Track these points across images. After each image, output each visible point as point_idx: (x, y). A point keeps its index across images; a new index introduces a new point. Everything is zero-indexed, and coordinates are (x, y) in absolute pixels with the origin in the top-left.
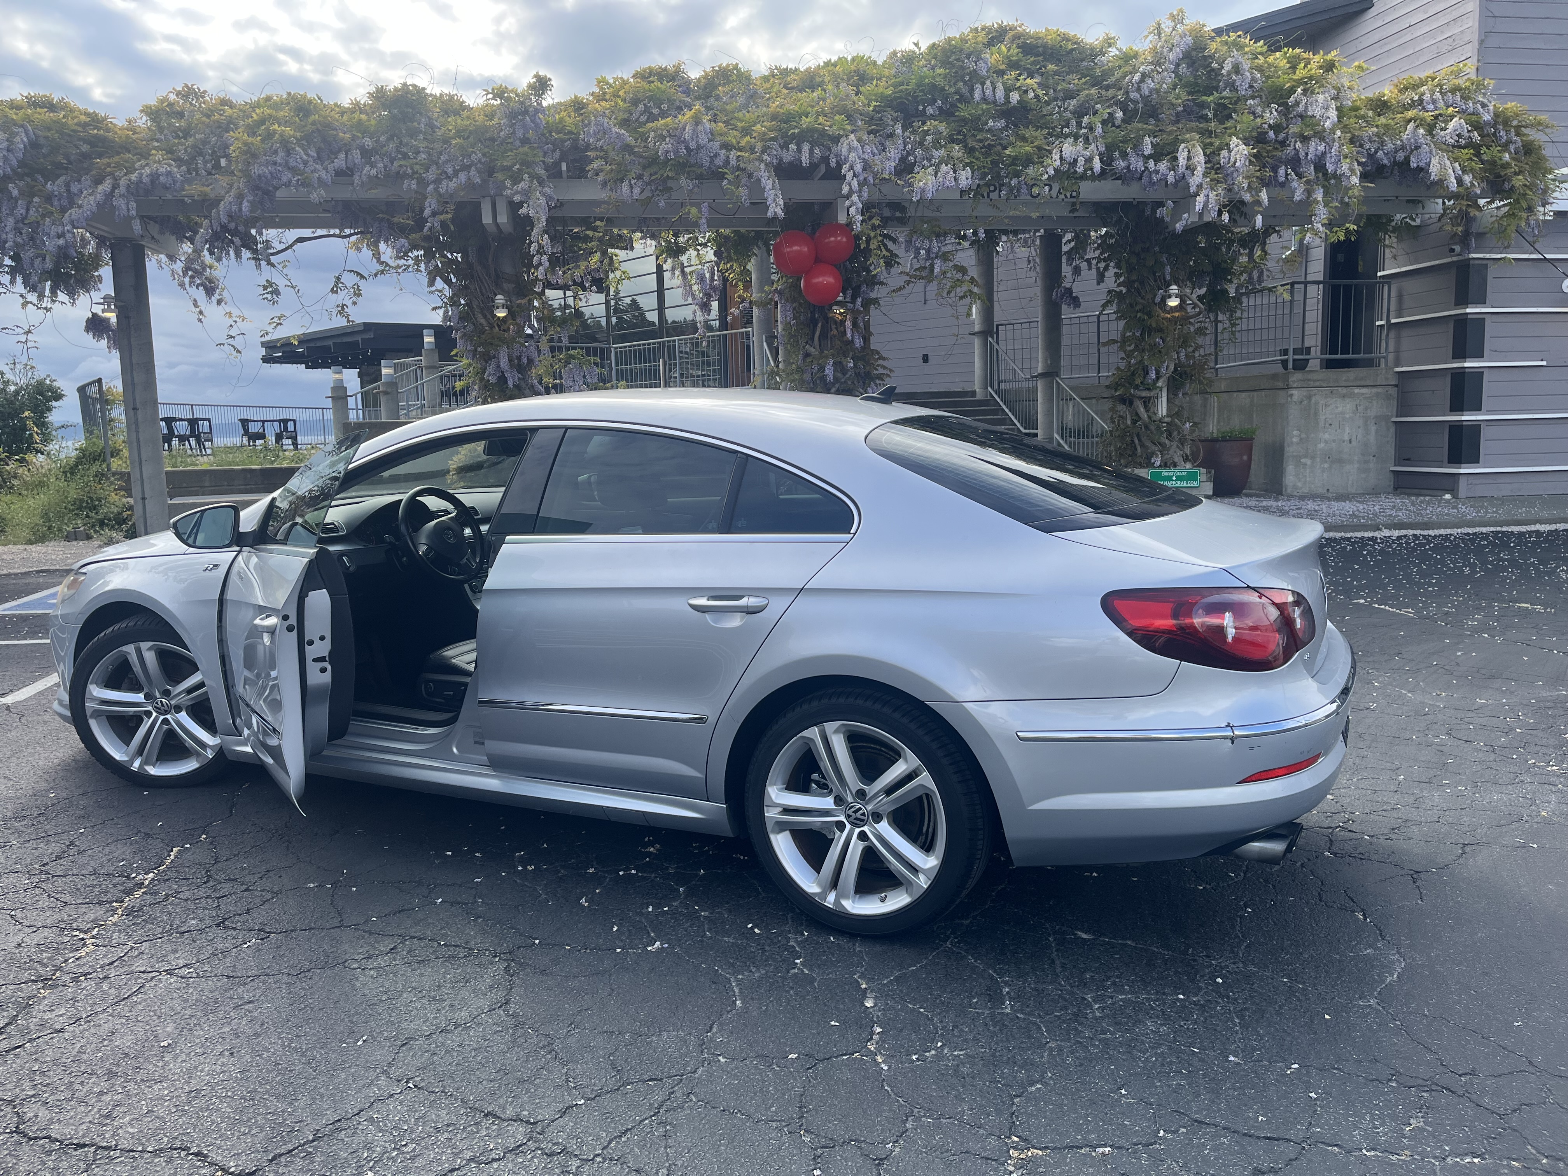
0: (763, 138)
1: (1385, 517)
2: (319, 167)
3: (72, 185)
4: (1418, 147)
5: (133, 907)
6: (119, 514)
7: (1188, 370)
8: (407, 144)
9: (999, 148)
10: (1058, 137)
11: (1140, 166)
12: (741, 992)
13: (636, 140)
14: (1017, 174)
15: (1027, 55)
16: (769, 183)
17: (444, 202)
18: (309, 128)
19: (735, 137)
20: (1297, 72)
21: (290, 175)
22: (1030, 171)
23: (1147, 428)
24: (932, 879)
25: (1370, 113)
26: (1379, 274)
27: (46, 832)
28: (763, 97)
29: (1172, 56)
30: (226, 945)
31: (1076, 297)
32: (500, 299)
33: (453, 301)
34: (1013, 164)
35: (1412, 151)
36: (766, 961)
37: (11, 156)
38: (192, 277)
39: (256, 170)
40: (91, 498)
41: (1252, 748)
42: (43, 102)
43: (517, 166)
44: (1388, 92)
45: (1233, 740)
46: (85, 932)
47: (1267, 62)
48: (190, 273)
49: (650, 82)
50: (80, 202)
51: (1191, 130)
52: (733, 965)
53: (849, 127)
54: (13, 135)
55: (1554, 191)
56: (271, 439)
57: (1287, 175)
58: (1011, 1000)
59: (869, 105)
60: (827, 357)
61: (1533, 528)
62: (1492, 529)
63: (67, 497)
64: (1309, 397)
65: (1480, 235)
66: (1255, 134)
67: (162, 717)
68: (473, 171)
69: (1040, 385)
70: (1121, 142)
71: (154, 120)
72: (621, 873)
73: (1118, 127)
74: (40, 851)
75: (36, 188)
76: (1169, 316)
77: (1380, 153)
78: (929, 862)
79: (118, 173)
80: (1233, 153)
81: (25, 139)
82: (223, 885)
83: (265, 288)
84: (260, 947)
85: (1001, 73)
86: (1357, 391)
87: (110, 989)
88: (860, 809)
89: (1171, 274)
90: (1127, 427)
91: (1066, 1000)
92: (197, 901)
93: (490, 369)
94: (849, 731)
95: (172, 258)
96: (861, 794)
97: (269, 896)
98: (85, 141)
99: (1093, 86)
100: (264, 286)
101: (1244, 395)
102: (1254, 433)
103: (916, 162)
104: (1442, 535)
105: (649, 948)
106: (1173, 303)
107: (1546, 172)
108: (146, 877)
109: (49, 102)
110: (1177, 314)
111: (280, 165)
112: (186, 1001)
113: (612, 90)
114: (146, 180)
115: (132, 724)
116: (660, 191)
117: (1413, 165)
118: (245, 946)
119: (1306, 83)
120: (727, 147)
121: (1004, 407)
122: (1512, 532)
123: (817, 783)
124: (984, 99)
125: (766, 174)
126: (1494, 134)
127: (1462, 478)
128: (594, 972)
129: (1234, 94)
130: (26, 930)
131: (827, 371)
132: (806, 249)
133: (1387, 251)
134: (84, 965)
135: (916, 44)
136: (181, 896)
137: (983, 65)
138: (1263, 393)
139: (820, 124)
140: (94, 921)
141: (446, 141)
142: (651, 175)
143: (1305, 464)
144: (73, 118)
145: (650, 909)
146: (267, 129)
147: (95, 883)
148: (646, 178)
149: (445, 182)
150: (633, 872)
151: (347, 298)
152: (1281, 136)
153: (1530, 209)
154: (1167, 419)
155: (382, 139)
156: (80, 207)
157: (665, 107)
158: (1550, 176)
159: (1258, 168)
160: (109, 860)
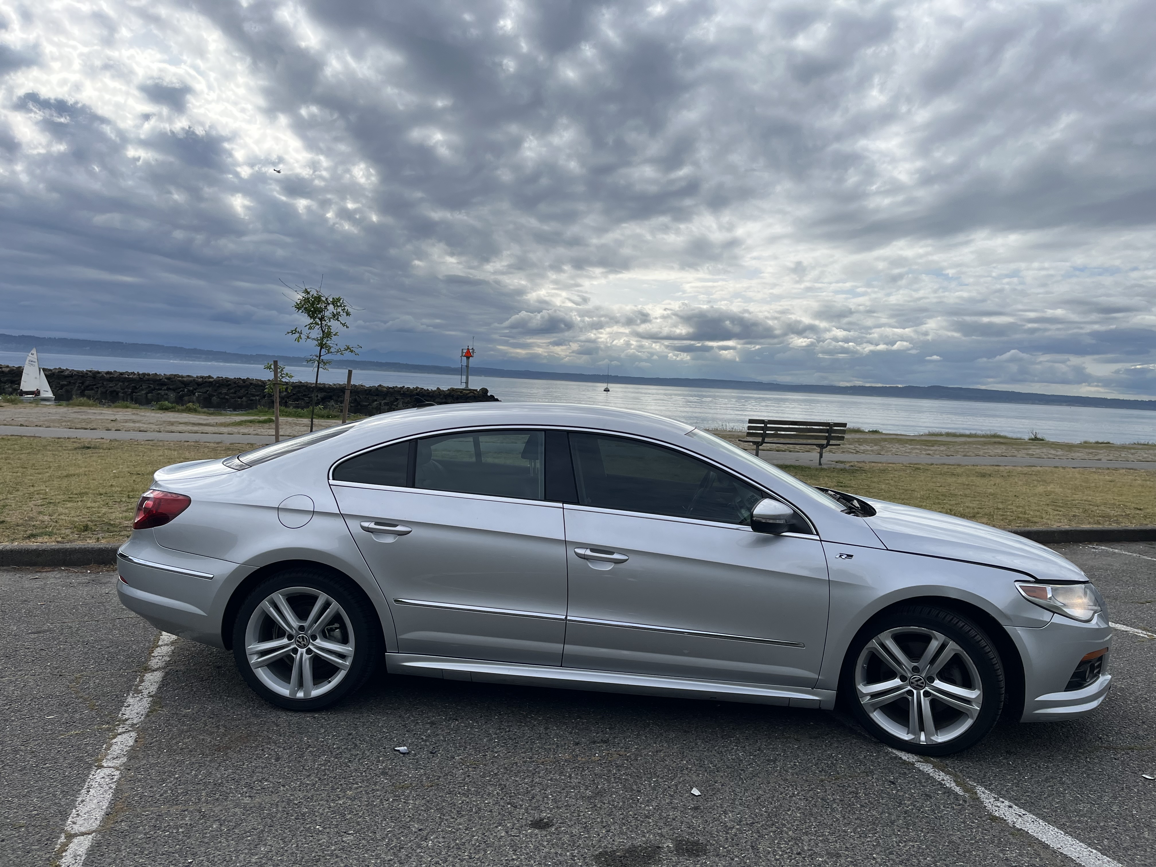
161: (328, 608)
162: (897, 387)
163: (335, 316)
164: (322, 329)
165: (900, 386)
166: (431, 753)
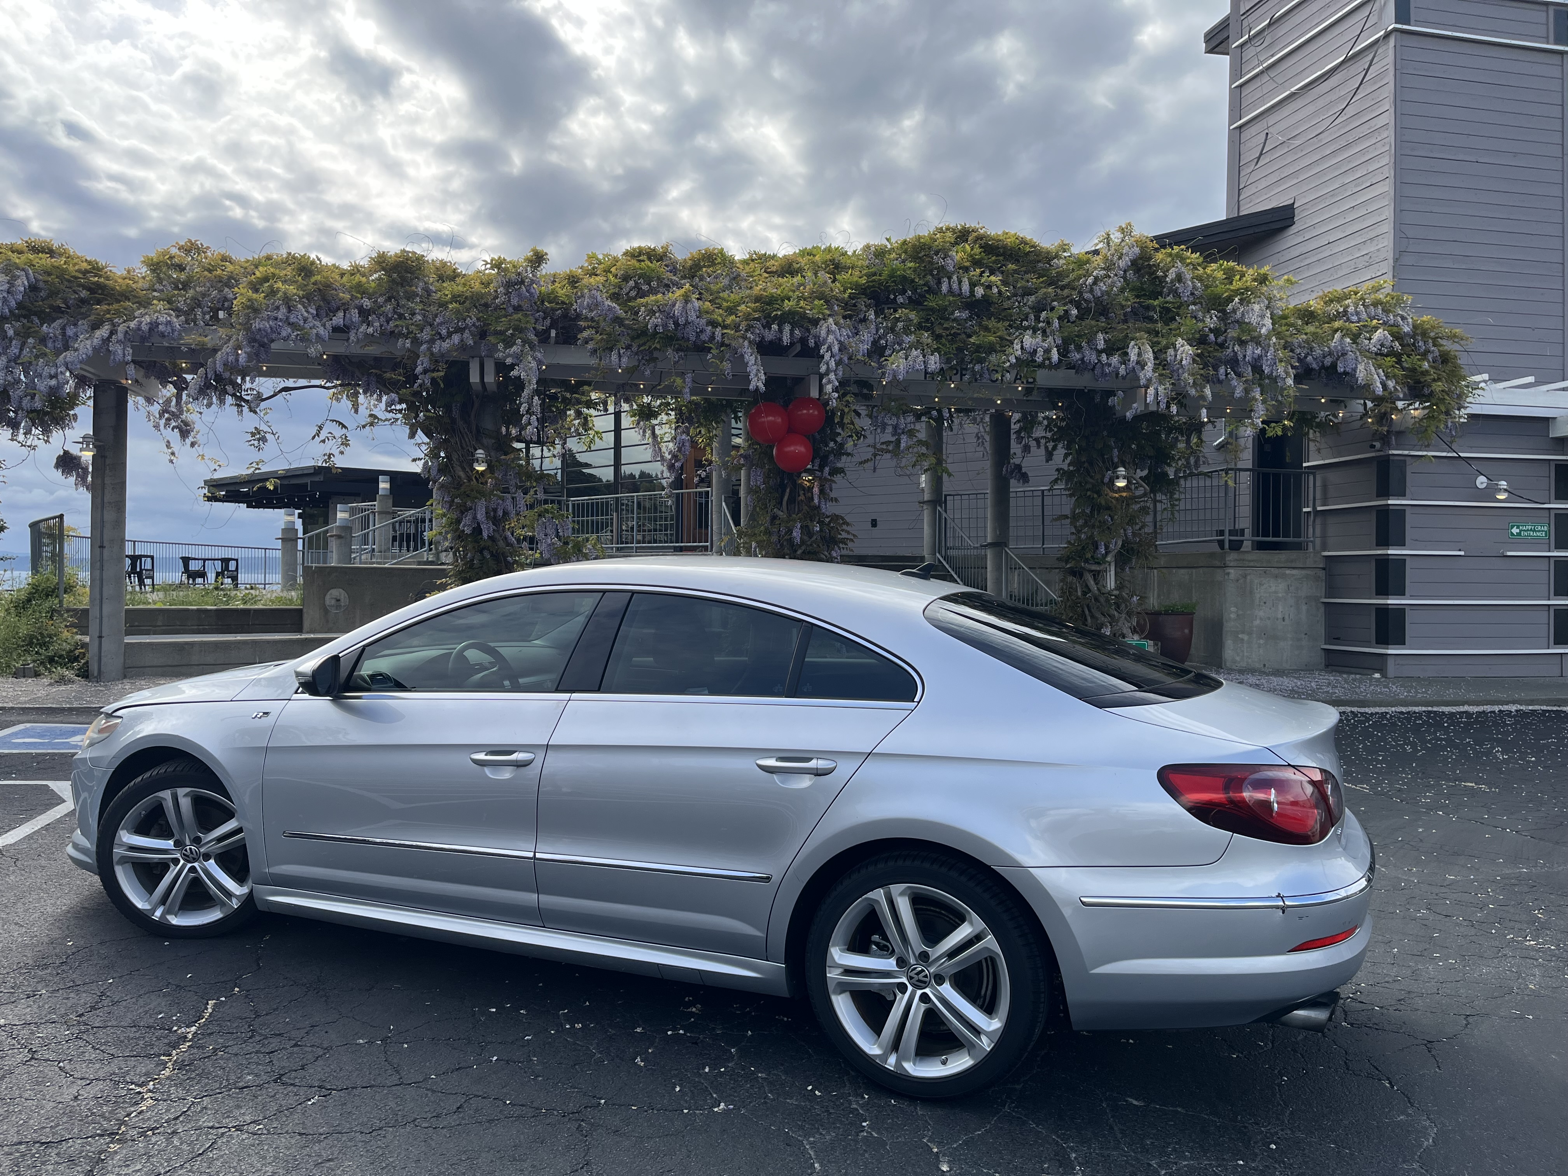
0: (747, 317)
1: (1323, 693)
2: (318, 323)
3: (68, 328)
4: (1344, 354)
5: (183, 1061)
6: (71, 651)
7: (1135, 547)
8: (404, 306)
9: (964, 336)
10: (1017, 329)
11: (1094, 358)
12: (817, 1156)
13: (626, 312)
14: (981, 361)
15: (989, 254)
16: (751, 359)
17: (435, 360)
18: (311, 287)
19: (721, 315)
20: (1234, 283)
21: (289, 330)
22: (993, 358)
23: (1096, 599)
24: (995, 1041)
25: (1300, 322)
26: (1305, 465)
27: (74, 982)
28: (746, 280)
29: (1122, 264)
30: (289, 1101)
31: (1025, 473)
32: (480, 453)
33: (433, 454)
34: (977, 351)
35: (1339, 357)
36: (834, 1123)
37: (10, 298)
38: (168, 419)
39: (256, 324)
40: (41, 634)
41: (1300, 918)
42: (42, 247)
43: (511, 331)
44: (1315, 304)
45: (1283, 909)
46: (140, 1086)
47: (1206, 273)
48: (166, 415)
49: (640, 261)
50: (76, 345)
51: (1140, 330)
52: (801, 1128)
53: (827, 312)
54: (14, 278)
55: (1467, 397)
56: (211, 576)
57: (1227, 374)
58: (1080, 1165)
59: (845, 291)
60: (795, 521)
61: (1462, 709)
62: (1424, 709)
63: (17, 633)
64: (1245, 576)
65: (1399, 433)
66: (1197, 336)
67: (189, 865)
68: (467, 334)
69: (989, 553)
70: (1077, 336)
71: (153, 271)
72: (669, 1033)
73: (1073, 323)
74: (72, 1001)
75: (33, 330)
76: (1117, 495)
77: (1309, 358)
78: (993, 1025)
79: (117, 320)
80: (1179, 352)
81: (26, 283)
82: (271, 1040)
83: (253, 434)
84: (325, 1104)
85: (966, 269)
86: (1288, 572)
87: (181, 1144)
88: (923, 971)
89: (1118, 457)
90: (1078, 598)
91: (1133, 1166)
92: (248, 1056)
93: (467, 520)
94: (914, 893)
95: (149, 400)
96: (924, 957)
97: (320, 1052)
98: (84, 287)
99: (1050, 285)
100: (252, 433)
101: (1182, 571)
102: (1194, 608)
103: (887, 345)
104: (1378, 713)
105: (716, 1110)
106: (1121, 483)
107: (1460, 379)
108: (188, 1030)
109: (48, 248)
110: (1124, 494)
111: (281, 320)
112: (264, 1158)
113: (602, 266)
114: (145, 327)
115: (157, 872)
116: (647, 360)
117: (1340, 369)
118: (310, 1103)
119: (1243, 294)
120: (713, 324)
121: (953, 573)
122: (1443, 712)
123: (877, 944)
124: (950, 290)
125: (750, 350)
126: (1414, 344)
127: (1390, 659)
128: (666, 1133)
129: (1178, 299)
130: (79, 1082)
131: (795, 534)
132: (779, 420)
133: (1312, 444)
134: (149, 1119)
135: (888, 240)
136: (230, 1050)
137: (950, 261)
138: (1201, 570)
139: (801, 308)
140: (147, 1074)
141: (443, 305)
142: (639, 346)
143: (1243, 639)
144: (75, 265)
145: (707, 1070)
146: (271, 287)
147: (137, 1035)
148: (635, 348)
149: (438, 342)
150: (681, 1032)
151: (335, 447)
152: (1221, 339)
153: (1447, 413)
154: (1116, 592)
155: (381, 300)
156: (76, 350)
157: (654, 284)
158: (1463, 383)
159: (1201, 366)
160: (146, 1012)
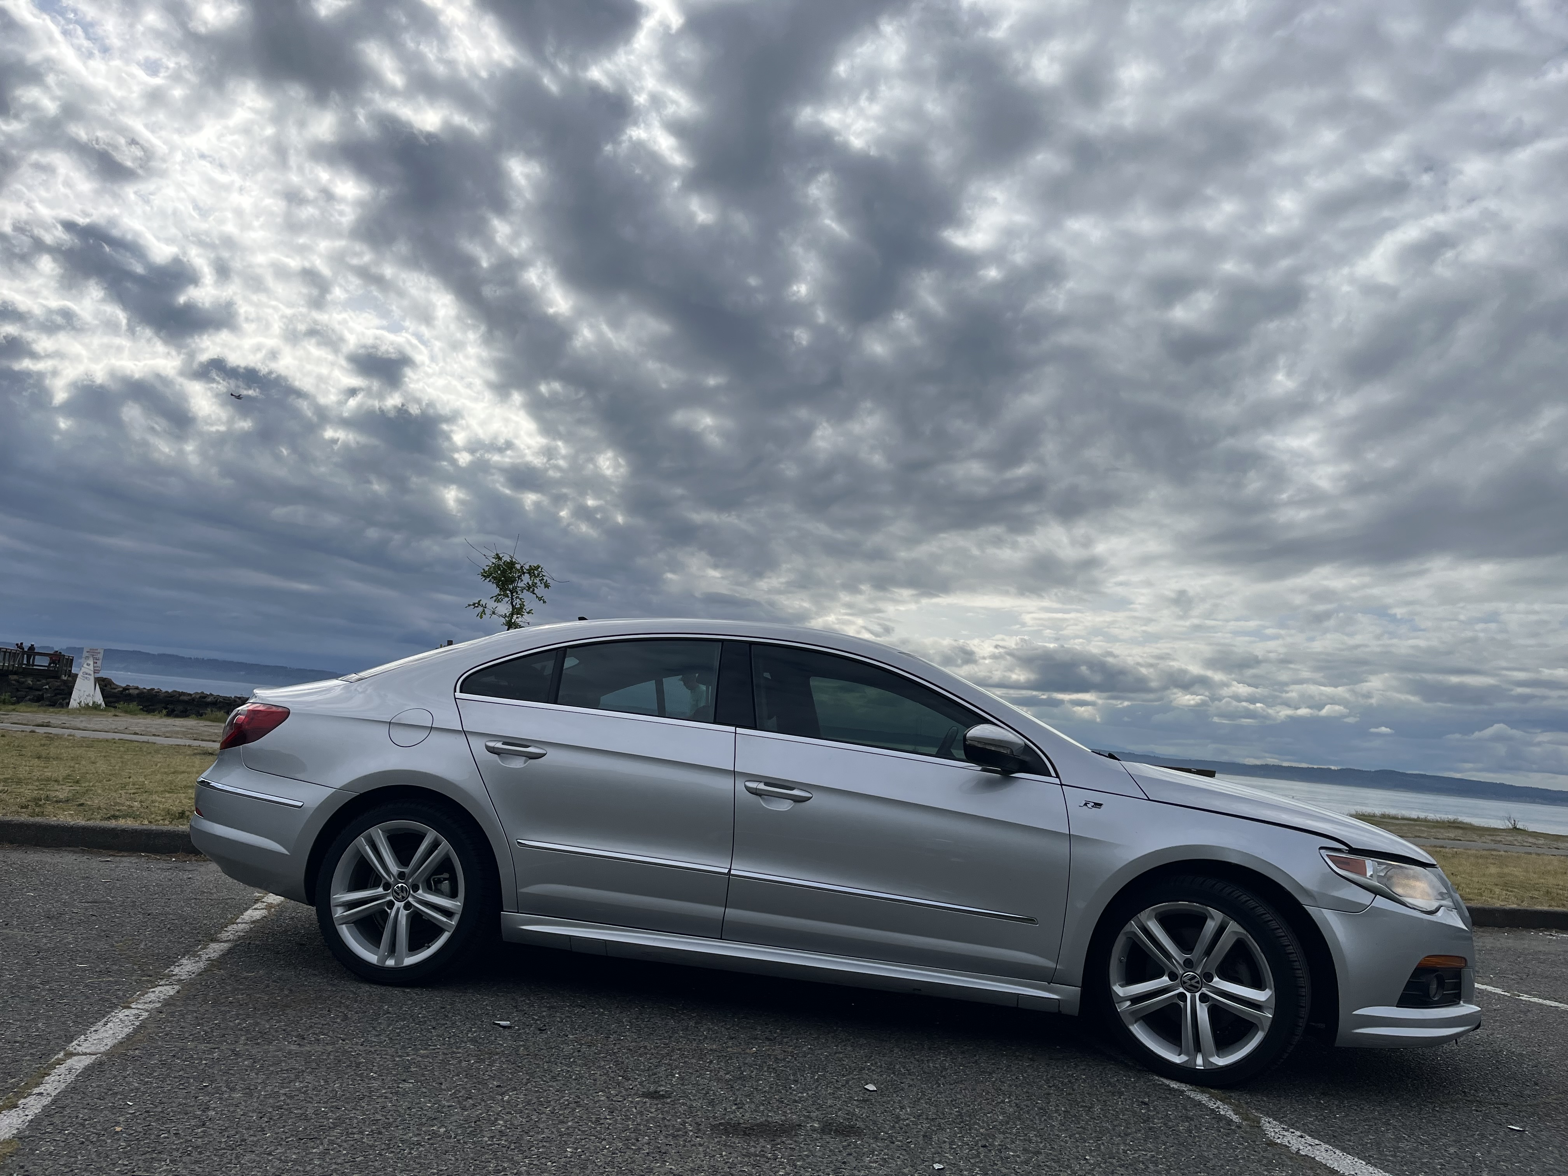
161: (436, 849)
162: (1331, 769)
163: (530, 588)
164: (512, 603)
165: (1333, 768)
166: (540, 1030)
